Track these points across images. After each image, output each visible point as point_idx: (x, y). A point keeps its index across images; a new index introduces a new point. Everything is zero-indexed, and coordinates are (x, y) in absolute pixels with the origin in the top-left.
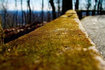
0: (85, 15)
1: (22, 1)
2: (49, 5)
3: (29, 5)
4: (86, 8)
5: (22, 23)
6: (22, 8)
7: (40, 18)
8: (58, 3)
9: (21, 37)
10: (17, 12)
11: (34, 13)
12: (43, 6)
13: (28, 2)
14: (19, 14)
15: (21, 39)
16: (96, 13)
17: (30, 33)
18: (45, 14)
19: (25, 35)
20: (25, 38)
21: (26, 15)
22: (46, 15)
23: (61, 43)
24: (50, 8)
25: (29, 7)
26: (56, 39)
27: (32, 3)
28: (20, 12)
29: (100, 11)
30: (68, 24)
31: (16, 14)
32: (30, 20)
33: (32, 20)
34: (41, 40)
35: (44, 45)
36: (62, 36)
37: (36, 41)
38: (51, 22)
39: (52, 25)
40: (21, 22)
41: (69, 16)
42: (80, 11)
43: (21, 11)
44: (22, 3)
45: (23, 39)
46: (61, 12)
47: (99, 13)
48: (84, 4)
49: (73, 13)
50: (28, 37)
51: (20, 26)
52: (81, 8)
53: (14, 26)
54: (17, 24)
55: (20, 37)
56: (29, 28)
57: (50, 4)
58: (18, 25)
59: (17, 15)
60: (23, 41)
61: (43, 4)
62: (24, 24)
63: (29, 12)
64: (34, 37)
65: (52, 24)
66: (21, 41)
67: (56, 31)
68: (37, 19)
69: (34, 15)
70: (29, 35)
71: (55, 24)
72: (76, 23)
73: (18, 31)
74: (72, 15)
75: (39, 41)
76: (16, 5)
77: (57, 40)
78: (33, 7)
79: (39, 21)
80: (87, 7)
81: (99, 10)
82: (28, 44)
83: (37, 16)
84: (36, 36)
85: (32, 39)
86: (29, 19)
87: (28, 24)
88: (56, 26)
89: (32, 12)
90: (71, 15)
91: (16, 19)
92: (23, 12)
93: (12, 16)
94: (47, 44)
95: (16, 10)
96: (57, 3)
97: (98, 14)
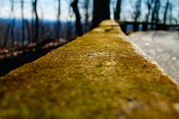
0: (132, 30)
1: (22, 2)
2: (70, 12)
3: (35, 10)
4: (133, 18)
5: (23, 41)
6: (23, 15)
7: (54, 33)
8: (85, 9)
9: (17, 70)
10: (14, 21)
11: (44, 25)
12: (59, 13)
13: (35, 4)
14: (17, 25)
15: (16, 75)
16: (149, 26)
17: (37, 61)
18: (63, 26)
19: (27, 64)
20: (24, 73)
21: (30, 27)
22: (64, 29)
23: (113, 90)
24: (71, 17)
25: (35, 13)
26: (97, 76)
27: (41, 7)
28: (19, 22)
29: (156, 24)
30: (112, 43)
31: (12, 25)
32: (37, 36)
33: (39, 36)
34: (62, 79)
35: (73, 93)
36: (107, 69)
37: (51, 82)
38: (77, 40)
39: (80, 45)
40: (21, 38)
41: (107, 31)
42: (122, 22)
43: (21, 19)
44: (22, 6)
45: (21, 75)
46: (91, 24)
47: (155, 26)
48: (129, 12)
49: (113, 26)
50: (32, 69)
51: (18, 45)
52: (125, 18)
53: (7, 46)
54: (13, 41)
55: (14, 71)
56: (34, 50)
57: (72, 9)
58: (15, 43)
59: (13, 27)
60: (20, 80)
61: (59, 9)
62: (25, 43)
63: (35, 22)
64: (45, 72)
65: (81, 43)
66: (16, 81)
67: (91, 57)
68: (48, 34)
69: (43, 28)
70: (35, 66)
71: (85, 44)
72: (126, 42)
73: (15, 54)
74: (112, 29)
75: (58, 81)
76: (12, 9)
77: (100, 80)
78: (42, 14)
79: (52, 37)
80: (134, 16)
81: (155, 22)
82: (33, 90)
83: (49, 29)
84: (51, 68)
85: (43, 75)
86: (35, 33)
87: (33, 42)
88: (88, 47)
89: (40, 22)
90: (110, 28)
91: (12, 34)
92: (25, 22)
93: (5, 28)
94: (80, 91)
95: (12, 17)
96: (83, 8)
97: (152, 29)
